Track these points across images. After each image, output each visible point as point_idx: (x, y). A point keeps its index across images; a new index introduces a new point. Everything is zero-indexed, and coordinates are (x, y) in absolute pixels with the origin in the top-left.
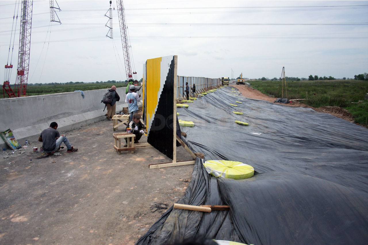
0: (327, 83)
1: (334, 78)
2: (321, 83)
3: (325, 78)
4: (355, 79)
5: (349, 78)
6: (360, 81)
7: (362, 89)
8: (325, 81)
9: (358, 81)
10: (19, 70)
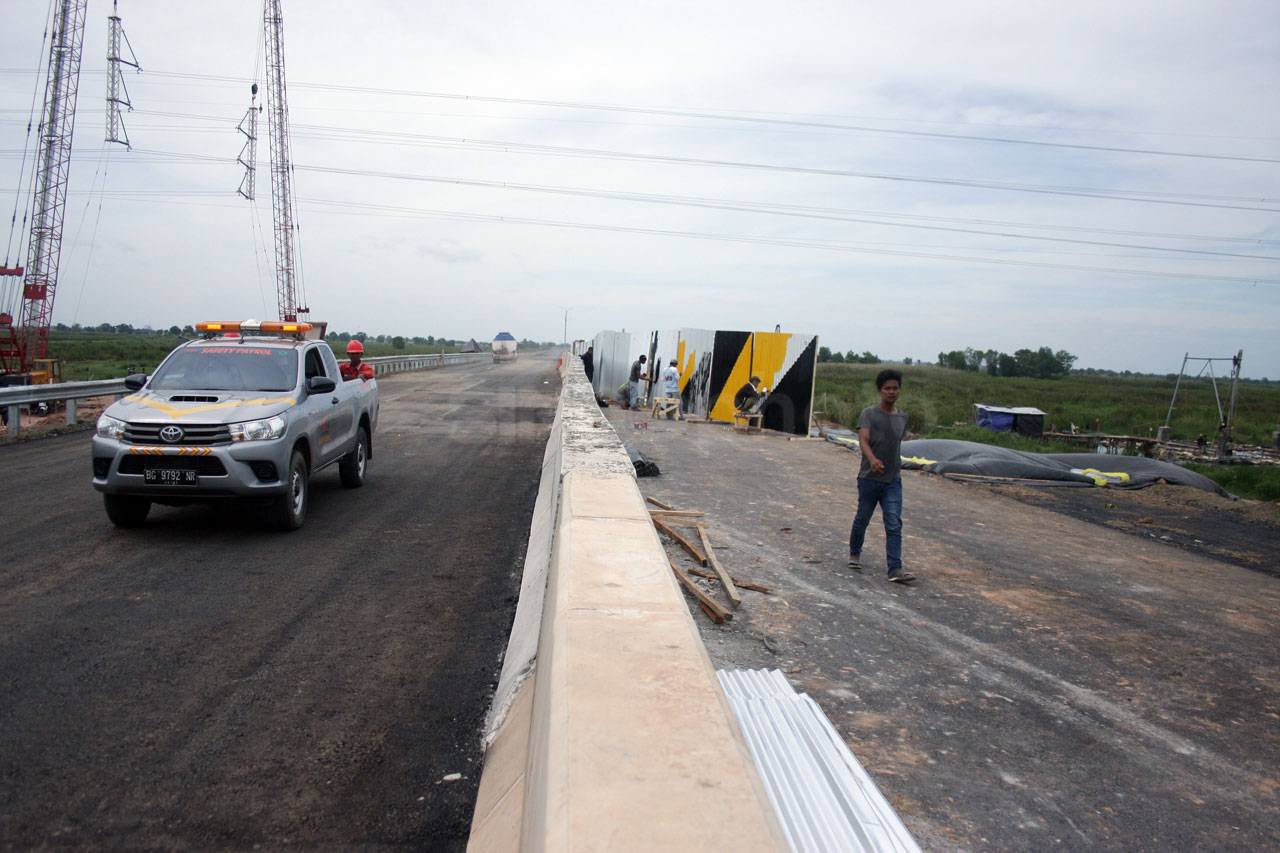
0: (857, 371)
1: (879, 358)
2: (841, 371)
3: (852, 358)
4: (941, 364)
5: (923, 361)
6: (954, 371)
7: (959, 393)
8: (850, 365)
9: (948, 371)
10: (28, 283)
